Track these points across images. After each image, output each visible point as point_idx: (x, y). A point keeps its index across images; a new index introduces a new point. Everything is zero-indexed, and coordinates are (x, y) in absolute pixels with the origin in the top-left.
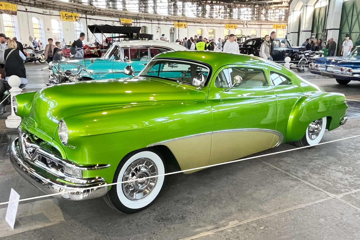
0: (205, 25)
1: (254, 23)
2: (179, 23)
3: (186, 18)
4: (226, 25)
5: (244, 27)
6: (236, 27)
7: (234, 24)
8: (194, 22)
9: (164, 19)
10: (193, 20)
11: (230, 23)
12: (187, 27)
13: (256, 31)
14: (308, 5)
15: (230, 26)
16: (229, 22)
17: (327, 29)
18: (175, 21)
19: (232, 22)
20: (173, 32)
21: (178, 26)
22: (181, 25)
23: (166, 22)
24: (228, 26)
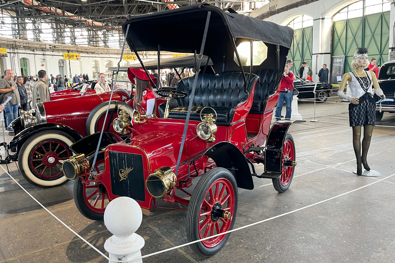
0: (100, 56)
1: (154, 53)
2: (70, 53)
3: (77, 47)
5: (144, 58)
6: (134, 58)
7: (132, 54)
8: (88, 53)
10: (85, 49)
11: (128, 54)
12: (80, 58)
15: (128, 57)
16: (127, 52)
18: (63, 51)
20: (62, 65)
21: (69, 57)
22: (72, 56)
23: (53, 52)
24: (126, 57)
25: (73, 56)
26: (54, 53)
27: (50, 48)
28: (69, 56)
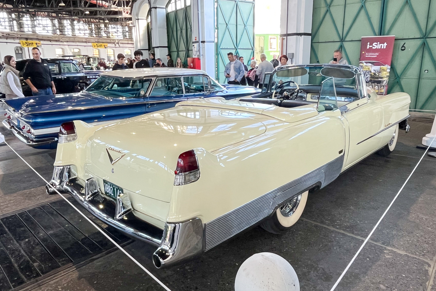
0: (65, 43)
1: (127, 42)
2: (28, 41)
3: (38, 35)
4: (93, 43)
5: (116, 47)
6: (105, 46)
7: (103, 43)
8: (50, 41)
9: (3, 35)
10: (48, 37)
11: (98, 42)
12: (41, 46)
13: (131, 50)
14: (139, 18)
15: (98, 45)
16: (96, 40)
17: (153, 47)
18: (20, 38)
19: (100, 40)
20: (20, 52)
21: (27, 45)
22: (31, 44)
23: (7, 39)
24: (96, 45)
25: (33, 43)
26: (8, 41)
27: (2, 35)
28: (28, 43)
